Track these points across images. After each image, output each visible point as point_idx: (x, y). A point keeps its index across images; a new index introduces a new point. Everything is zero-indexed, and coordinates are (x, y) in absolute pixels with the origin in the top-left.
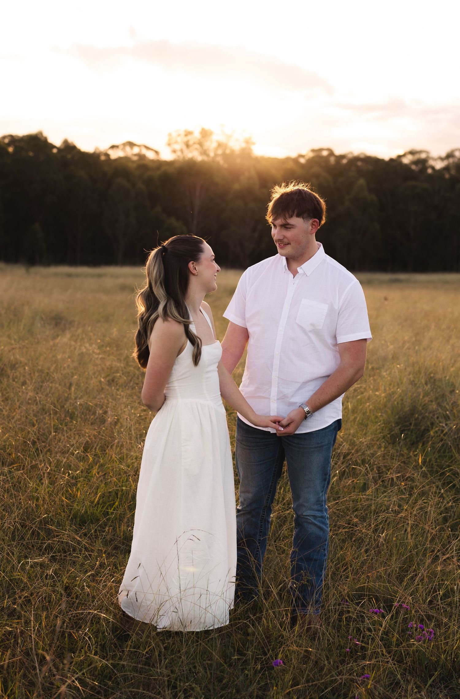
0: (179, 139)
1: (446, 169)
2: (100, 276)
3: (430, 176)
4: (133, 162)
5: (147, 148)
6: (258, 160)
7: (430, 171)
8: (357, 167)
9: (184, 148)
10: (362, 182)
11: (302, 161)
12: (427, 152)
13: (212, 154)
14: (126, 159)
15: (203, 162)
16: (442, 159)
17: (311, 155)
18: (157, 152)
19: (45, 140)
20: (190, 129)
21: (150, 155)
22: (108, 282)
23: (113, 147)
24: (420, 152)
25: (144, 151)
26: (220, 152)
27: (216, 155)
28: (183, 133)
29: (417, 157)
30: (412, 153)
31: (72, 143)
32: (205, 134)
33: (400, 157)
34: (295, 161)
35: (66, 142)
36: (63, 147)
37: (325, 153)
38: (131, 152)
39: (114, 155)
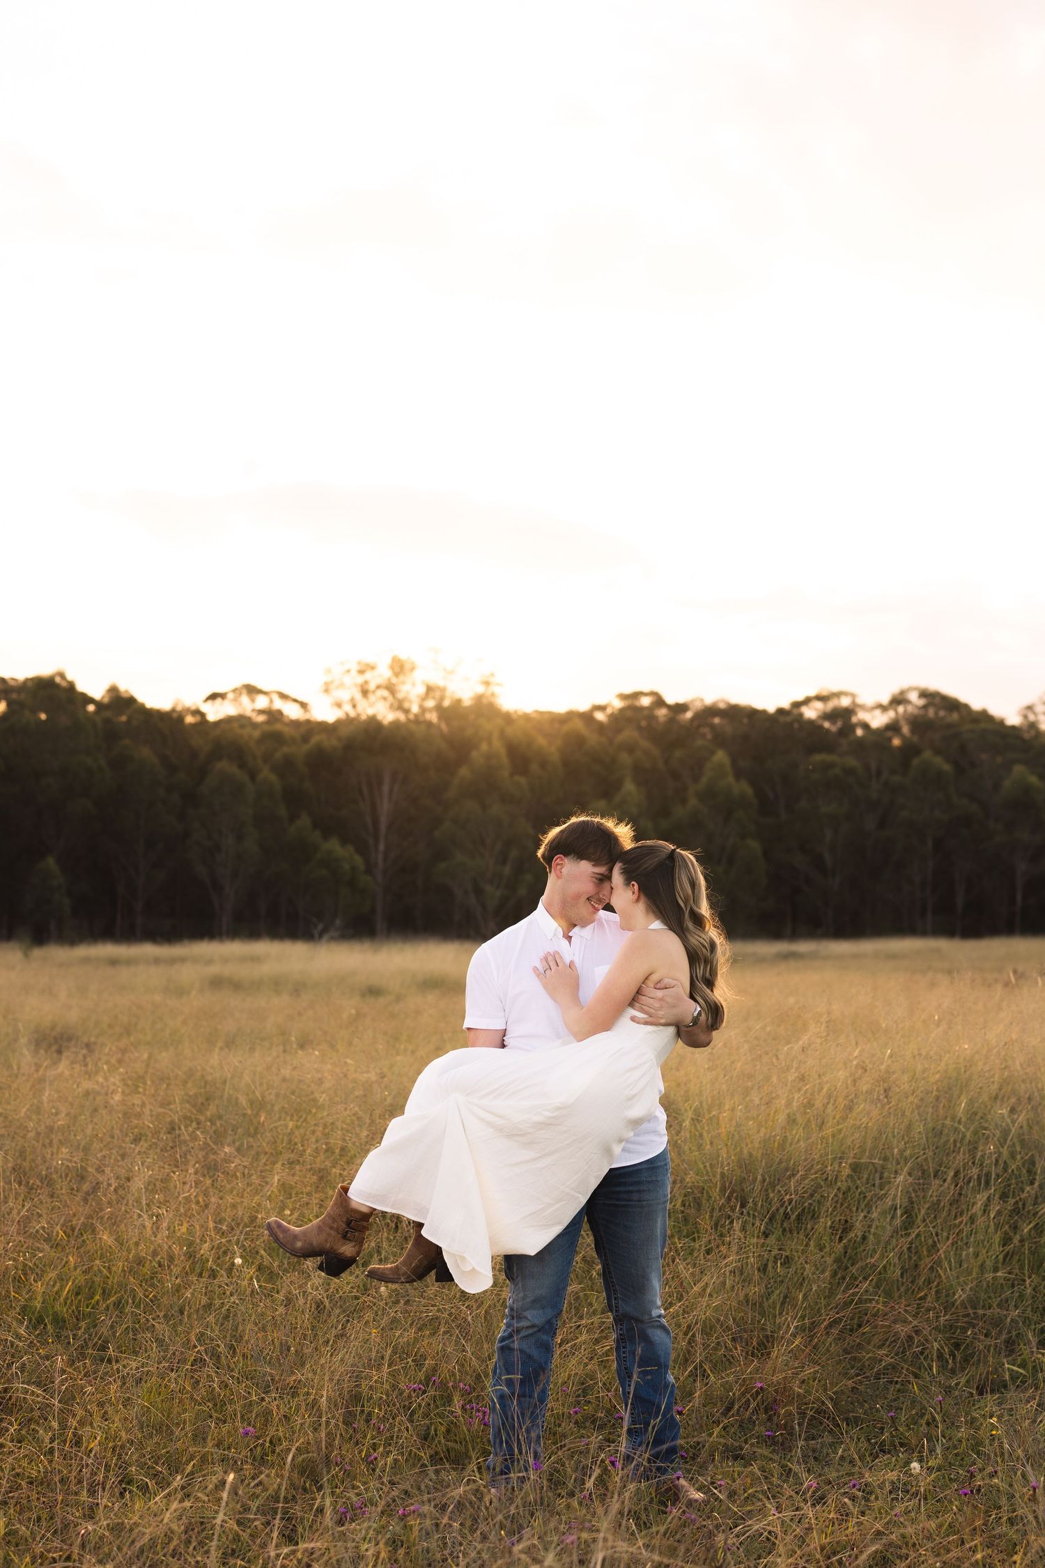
0: (347, 680)
1: (893, 727)
2: (172, 961)
3: (860, 742)
4: (255, 725)
5: (283, 696)
6: (508, 718)
7: (859, 732)
8: (712, 727)
9: (358, 696)
10: (721, 756)
11: (600, 716)
12: (853, 696)
13: (415, 709)
14: (241, 720)
15: (396, 724)
16: (883, 708)
17: (618, 704)
18: (304, 705)
19: (71, 686)
20: (370, 659)
21: (292, 712)
22: (188, 974)
23: (213, 697)
24: (838, 695)
25: (278, 704)
26: (430, 703)
27: (423, 710)
28: (355, 668)
29: (831, 705)
30: (821, 698)
31: (126, 691)
32: (399, 667)
33: (797, 705)
34: (587, 717)
35: (113, 690)
36: (106, 700)
37: (646, 701)
38: (248, 707)
39: (215, 712)
